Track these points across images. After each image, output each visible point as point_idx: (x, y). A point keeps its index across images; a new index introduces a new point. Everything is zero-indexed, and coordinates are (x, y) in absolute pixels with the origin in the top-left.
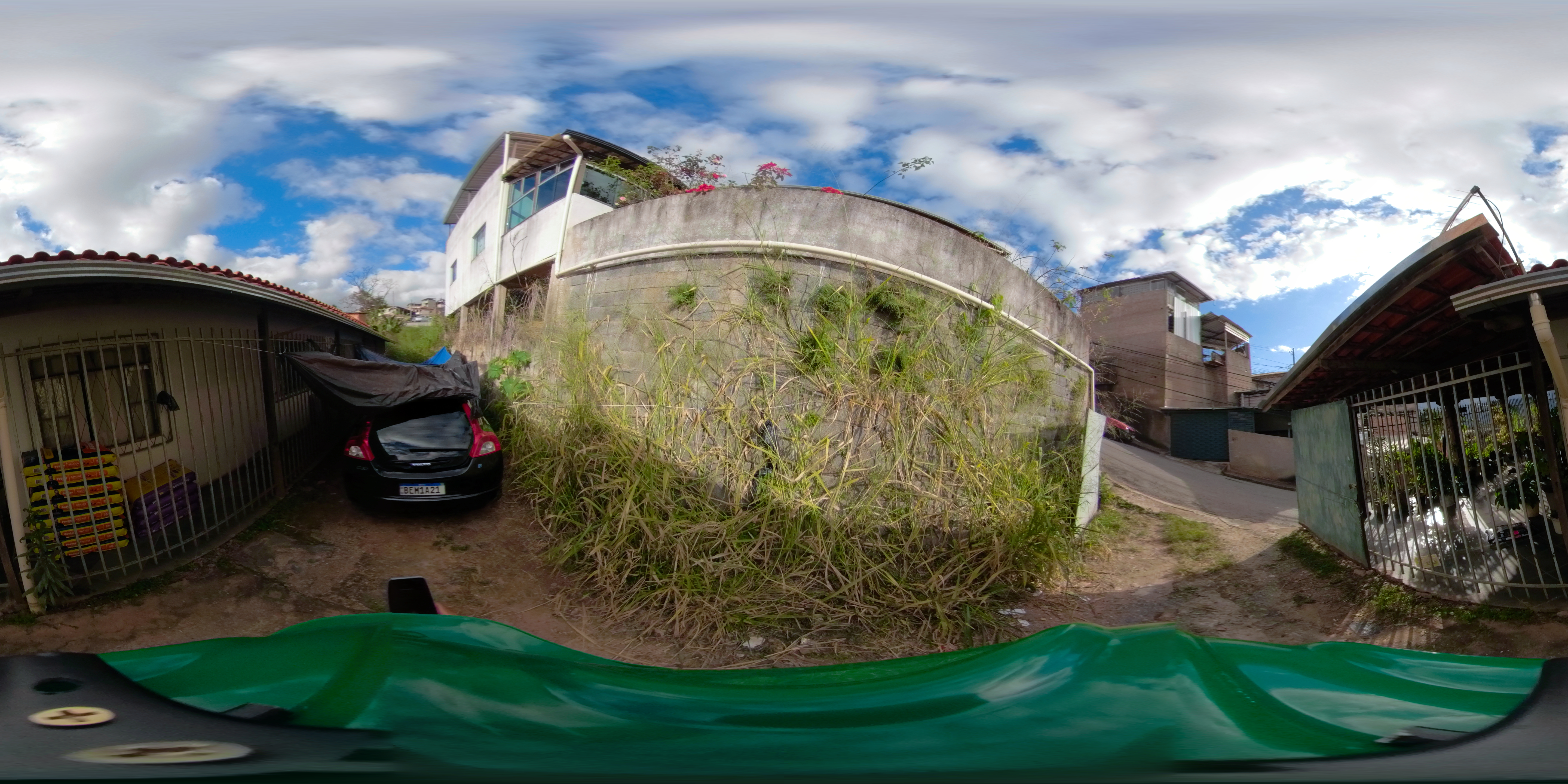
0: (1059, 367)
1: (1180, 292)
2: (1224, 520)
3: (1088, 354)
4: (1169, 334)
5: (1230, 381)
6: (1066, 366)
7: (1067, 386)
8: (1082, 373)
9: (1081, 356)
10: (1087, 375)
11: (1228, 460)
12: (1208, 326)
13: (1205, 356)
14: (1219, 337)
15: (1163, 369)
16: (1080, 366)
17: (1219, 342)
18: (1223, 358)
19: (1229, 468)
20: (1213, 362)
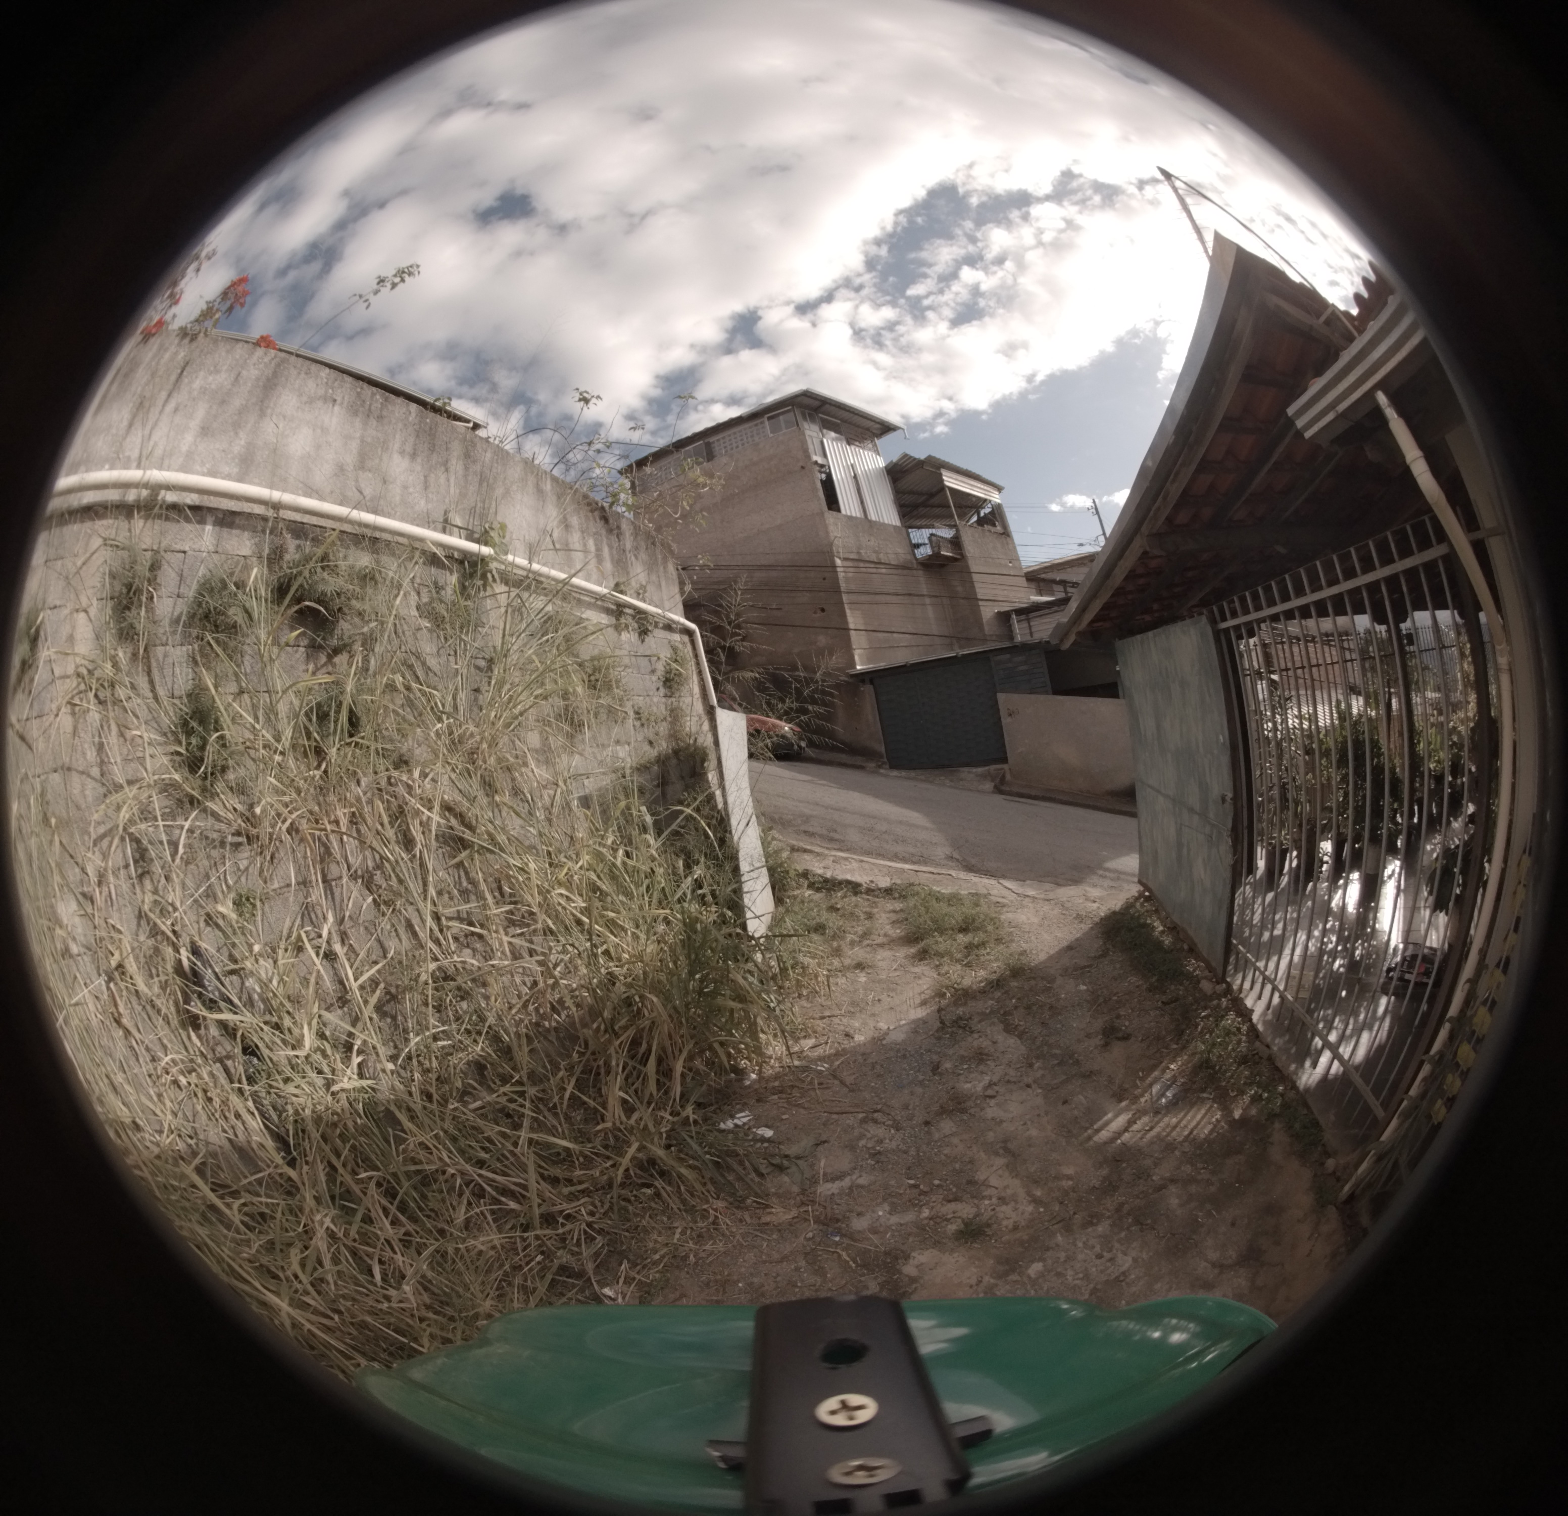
0: (629, 637)
1: (827, 425)
2: (1007, 883)
3: (678, 599)
4: (830, 516)
5: (982, 591)
6: (643, 633)
7: (653, 671)
8: (677, 637)
9: (667, 605)
10: (686, 638)
11: (1004, 760)
12: (907, 482)
13: (917, 546)
14: (936, 500)
15: (837, 590)
16: (669, 627)
17: (937, 511)
18: (956, 543)
19: (1008, 777)
20: (936, 555)
